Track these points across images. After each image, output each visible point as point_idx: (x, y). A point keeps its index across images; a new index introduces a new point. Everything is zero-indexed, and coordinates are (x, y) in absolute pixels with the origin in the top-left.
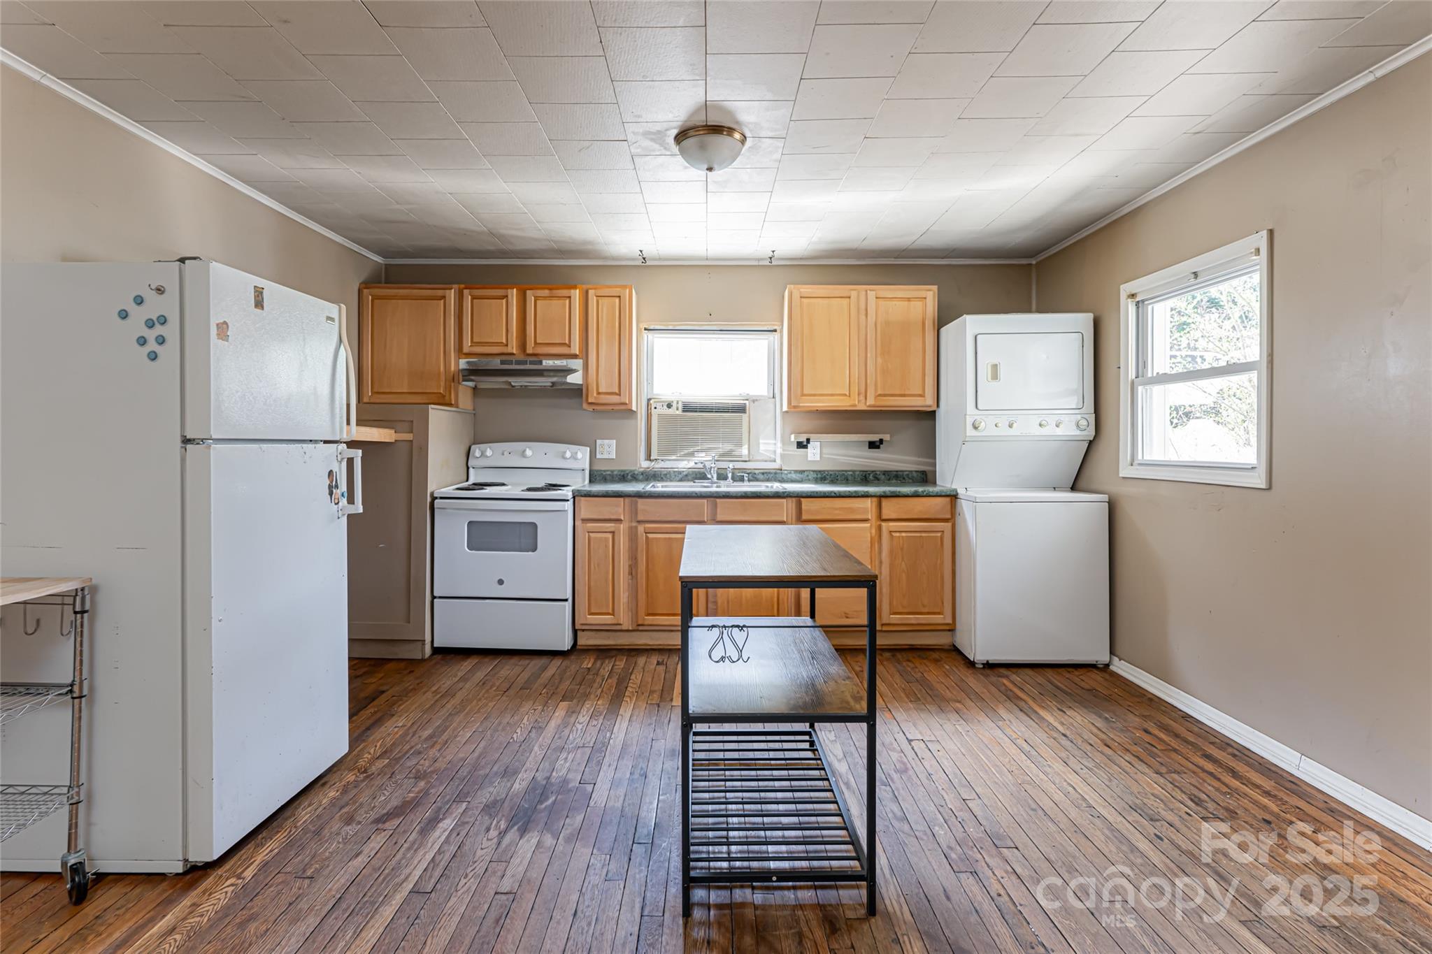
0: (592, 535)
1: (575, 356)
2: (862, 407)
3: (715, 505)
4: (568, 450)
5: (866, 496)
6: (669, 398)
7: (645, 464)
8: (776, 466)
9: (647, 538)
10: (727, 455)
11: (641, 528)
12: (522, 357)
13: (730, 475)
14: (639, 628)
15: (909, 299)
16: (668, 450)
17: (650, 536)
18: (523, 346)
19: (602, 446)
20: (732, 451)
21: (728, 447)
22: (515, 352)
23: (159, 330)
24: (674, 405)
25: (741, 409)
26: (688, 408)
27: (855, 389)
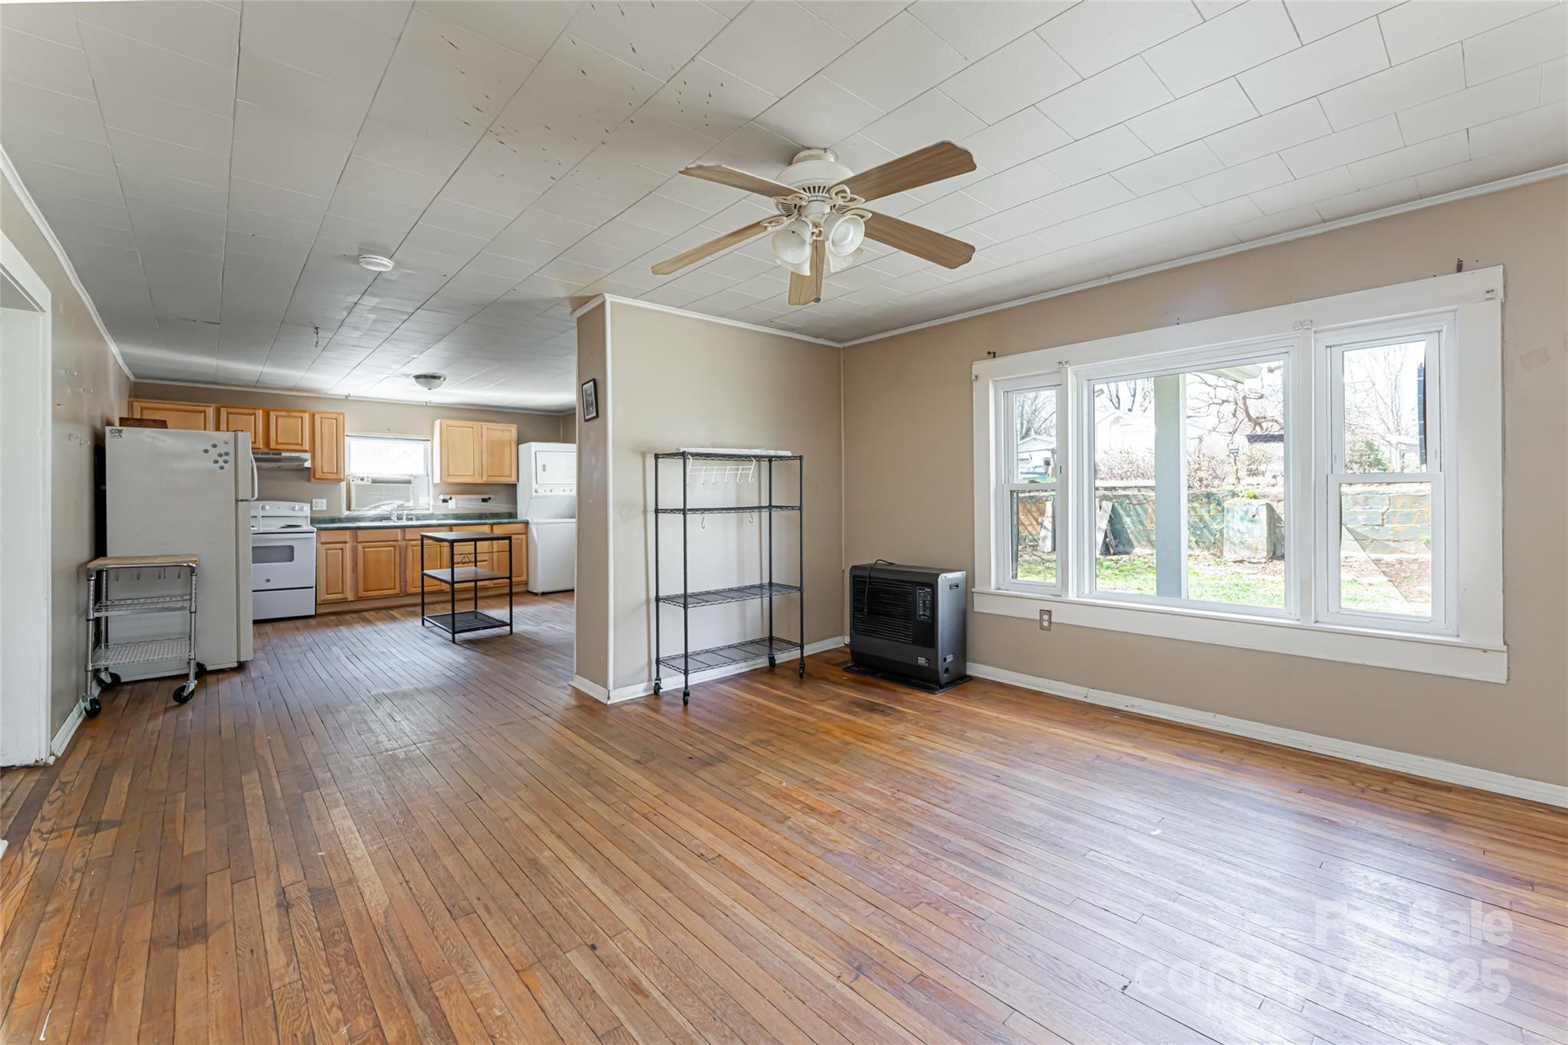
0: (328, 551)
1: (306, 451)
2: (481, 482)
3: (405, 531)
4: (297, 506)
5: (485, 524)
6: (362, 475)
7: (346, 513)
8: (430, 512)
9: (364, 551)
10: (401, 507)
11: (360, 546)
12: (266, 451)
13: (404, 517)
14: (359, 599)
15: (503, 431)
16: (360, 505)
17: (366, 549)
18: (267, 443)
19: (317, 503)
20: (403, 504)
21: (401, 502)
22: (261, 447)
23: (225, 458)
24: (366, 479)
25: (409, 482)
26: (374, 481)
27: (476, 474)
